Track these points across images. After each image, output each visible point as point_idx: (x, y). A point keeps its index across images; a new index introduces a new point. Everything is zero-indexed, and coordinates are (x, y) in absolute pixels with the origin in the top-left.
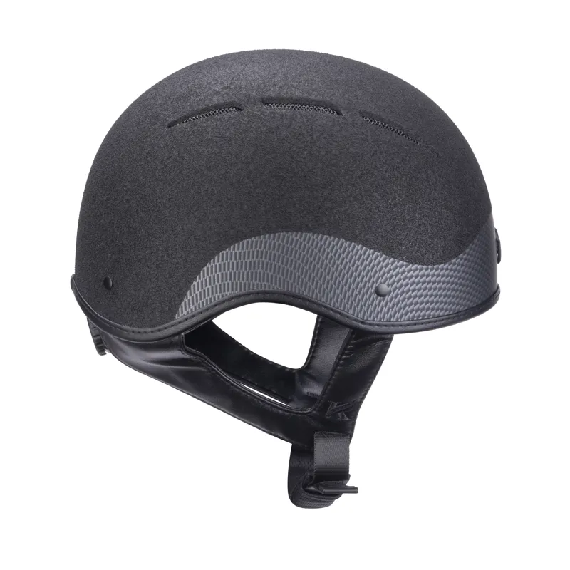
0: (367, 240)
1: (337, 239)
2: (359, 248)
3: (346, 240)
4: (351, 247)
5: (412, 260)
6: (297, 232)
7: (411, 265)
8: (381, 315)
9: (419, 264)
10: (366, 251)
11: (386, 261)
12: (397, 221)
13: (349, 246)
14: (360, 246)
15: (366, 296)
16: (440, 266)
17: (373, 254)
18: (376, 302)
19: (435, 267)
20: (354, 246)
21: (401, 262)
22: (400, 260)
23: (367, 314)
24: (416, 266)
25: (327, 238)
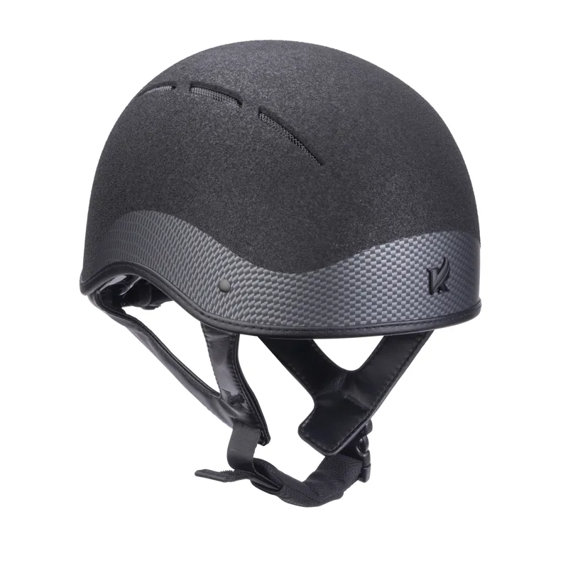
0: (217, 233)
1: (192, 227)
2: (209, 239)
3: (200, 229)
4: (203, 237)
5: (258, 262)
6: (164, 213)
7: (256, 268)
8: (221, 310)
9: (265, 268)
10: (215, 244)
11: (232, 258)
12: (249, 221)
13: (201, 236)
14: (210, 237)
15: (210, 288)
16: (291, 275)
17: (220, 248)
18: (218, 296)
19: (284, 274)
20: (205, 237)
21: (246, 262)
22: (246, 260)
23: (209, 307)
24: (261, 269)
25: (184, 224)
